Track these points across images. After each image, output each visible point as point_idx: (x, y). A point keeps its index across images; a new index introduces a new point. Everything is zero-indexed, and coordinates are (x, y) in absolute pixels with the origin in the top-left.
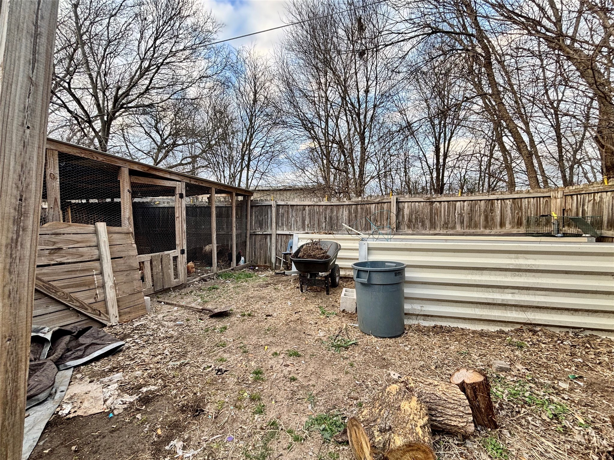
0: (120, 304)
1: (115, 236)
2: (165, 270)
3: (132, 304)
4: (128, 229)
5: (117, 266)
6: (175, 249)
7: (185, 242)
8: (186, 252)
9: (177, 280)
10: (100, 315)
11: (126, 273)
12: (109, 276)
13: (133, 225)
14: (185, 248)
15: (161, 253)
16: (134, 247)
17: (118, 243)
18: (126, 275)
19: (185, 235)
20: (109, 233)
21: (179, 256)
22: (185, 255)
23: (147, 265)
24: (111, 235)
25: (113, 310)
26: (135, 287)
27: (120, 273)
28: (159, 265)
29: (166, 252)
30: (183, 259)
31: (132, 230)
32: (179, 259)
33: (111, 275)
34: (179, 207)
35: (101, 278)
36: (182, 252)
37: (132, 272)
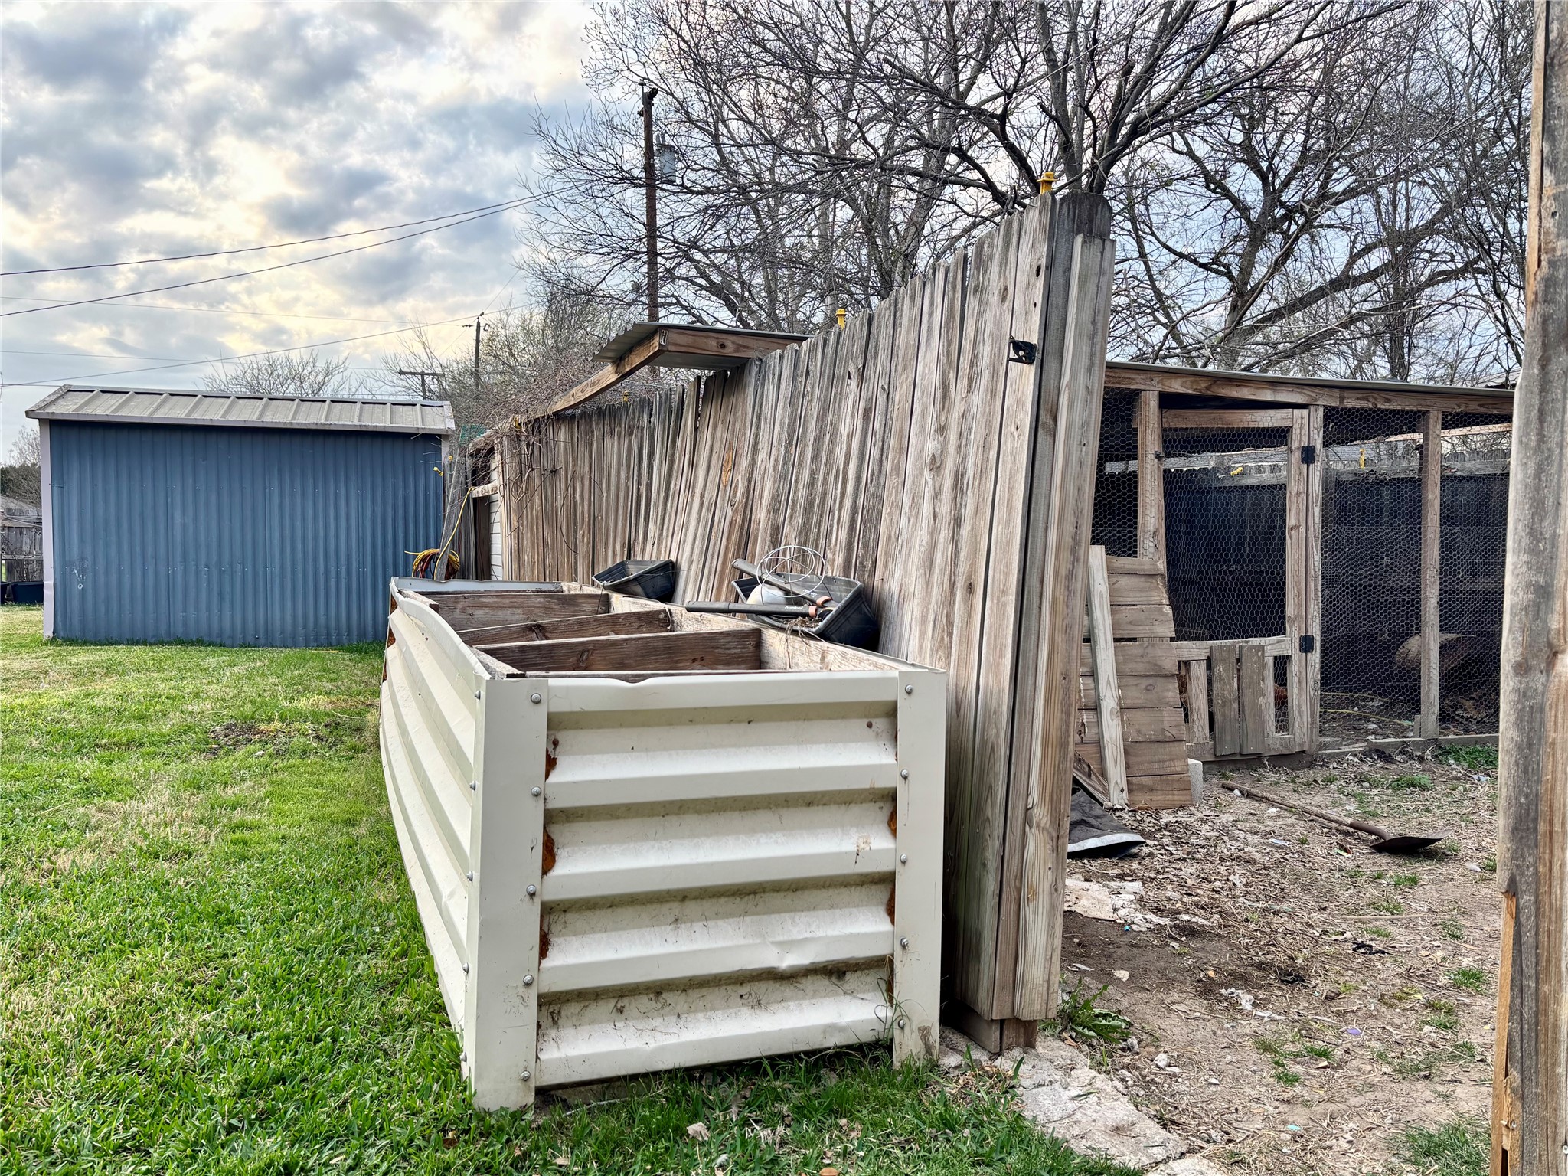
0: (1133, 759)
1: (1124, 581)
2: (1247, 699)
3: (1156, 768)
4: (1154, 564)
5: (1125, 662)
6: (1282, 631)
7: (1315, 611)
8: (1318, 645)
9: (1282, 735)
10: (1089, 776)
11: (1145, 682)
12: (1109, 682)
13: (1164, 552)
14: (1315, 631)
15: (1239, 642)
16: (1166, 614)
17: (1129, 601)
18: (1147, 689)
19: (1316, 587)
20: (1111, 572)
21: (1295, 659)
22: (1316, 657)
23: (1199, 672)
24: (1114, 579)
25: (1117, 773)
26: (1166, 725)
27: (1132, 681)
28: (1230, 680)
29: (1254, 641)
30: (1306, 670)
31: (1162, 566)
32: (1294, 669)
33: (1114, 682)
34: (1298, 493)
35: (1092, 686)
36: (1306, 644)
37: (1160, 682)
